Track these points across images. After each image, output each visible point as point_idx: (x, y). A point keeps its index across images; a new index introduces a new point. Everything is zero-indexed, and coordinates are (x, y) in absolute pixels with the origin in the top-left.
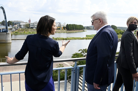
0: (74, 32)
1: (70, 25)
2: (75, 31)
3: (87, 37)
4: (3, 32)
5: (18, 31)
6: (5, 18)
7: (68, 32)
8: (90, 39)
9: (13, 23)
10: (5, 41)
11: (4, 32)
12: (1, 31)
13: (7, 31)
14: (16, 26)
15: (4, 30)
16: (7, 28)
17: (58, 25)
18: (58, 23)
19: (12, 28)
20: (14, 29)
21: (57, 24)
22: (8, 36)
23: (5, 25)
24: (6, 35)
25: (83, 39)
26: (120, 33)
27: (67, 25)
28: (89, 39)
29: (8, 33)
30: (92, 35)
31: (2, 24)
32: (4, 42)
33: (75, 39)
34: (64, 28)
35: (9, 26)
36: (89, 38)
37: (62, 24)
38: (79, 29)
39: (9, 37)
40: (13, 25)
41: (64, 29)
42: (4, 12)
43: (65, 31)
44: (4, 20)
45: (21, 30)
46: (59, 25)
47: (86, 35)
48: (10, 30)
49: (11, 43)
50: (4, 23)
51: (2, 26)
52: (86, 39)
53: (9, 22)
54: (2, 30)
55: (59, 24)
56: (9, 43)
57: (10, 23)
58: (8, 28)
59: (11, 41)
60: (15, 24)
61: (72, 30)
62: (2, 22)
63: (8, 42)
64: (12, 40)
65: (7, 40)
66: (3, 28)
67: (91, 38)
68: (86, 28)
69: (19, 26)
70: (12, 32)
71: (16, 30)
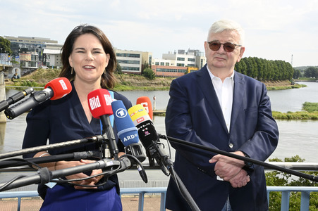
3: (307, 113)
5: (35, 77)
9: (15, 46)
14: (28, 57)
17: (189, 60)
18: (190, 51)
19: (10, 64)
20: (19, 71)
21: (186, 57)
25: (289, 118)
28: (314, 119)
36: (315, 114)
40: (14, 55)
45: (47, 76)
46: (193, 60)
48: (2, 74)
52: (303, 118)
55: (192, 57)
60: (25, 51)
68: (302, 73)
69: (40, 57)
70: (10, 82)
71: (25, 74)
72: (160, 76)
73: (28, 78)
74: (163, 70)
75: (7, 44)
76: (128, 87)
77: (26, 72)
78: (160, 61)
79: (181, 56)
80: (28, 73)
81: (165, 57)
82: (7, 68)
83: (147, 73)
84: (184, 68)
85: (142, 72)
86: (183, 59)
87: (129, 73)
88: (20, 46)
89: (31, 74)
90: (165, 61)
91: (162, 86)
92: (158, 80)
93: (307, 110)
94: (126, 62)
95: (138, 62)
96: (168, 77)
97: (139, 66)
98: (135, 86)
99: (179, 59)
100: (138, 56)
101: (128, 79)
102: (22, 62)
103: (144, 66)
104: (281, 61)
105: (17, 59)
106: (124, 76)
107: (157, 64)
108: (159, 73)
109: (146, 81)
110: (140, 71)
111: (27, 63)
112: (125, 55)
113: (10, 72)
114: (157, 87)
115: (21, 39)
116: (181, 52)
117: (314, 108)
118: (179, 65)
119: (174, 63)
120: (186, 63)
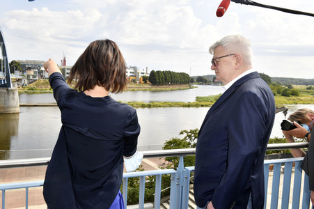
0: (167, 89)
1: (158, 72)
2: (171, 87)
3: (198, 102)
5: (36, 85)
6: (4, 53)
7: (154, 88)
8: (206, 106)
9: (24, 66)
10: (3, 108)
13: (7, 85)
14: (32, 73)
15: (1, 82)
16: (8, 78)
18: (131, 67)
19: (21, 77)
20: (26, 81)
21: (129, 71)
22: (11, 96)
23: (4, 71)
24: (6, 95)
25: (189, 106)
26: (279, 93)
27: (153, 72)
28: (202, 106)
29: (12, 90)
30: (210, 97)
33: (171, 106)
34: (145, 79)
35: (12, 72)
36: (203, 103)
37: (140, 71)
38: (181, 83)
39: (14, 99)
40: (23, 72)
41: (146, 82)
43: (147, 86)
44: (2, 58)
45: (43, 84)
46: (133, 73)
47: (197, 98)
48: (16, 84)
49: (18, 113)
52: (197, 106)
53: (12, 62)
55: (132, 71)
56: (14, 114)
57: (15, 66)
58: (12, 76)
59: (18, 109)
60: (29, 69)
61: (163, 84)
63: (12, 110)
64: (21, 106)
65: (8, 107)
67: (207, 103)
68: (195, 80)
69: (39, 73)
71: (30, 83)
73: (32, 85)
75: (19, 65)
77: (31, 82)
80: (32, 82)
82: (19, 79)
88: (27, 66)
89: (34, 83)
102: (28, 76)
104: (183, 73)
105: (25, 74)
111: (31, 77)
113: (21, 82)
115: (27, 61)
117: (202, 99)
120: (129, 74)
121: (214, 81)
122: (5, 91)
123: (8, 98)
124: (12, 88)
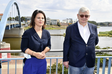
4: (16, 27)
6: (19, 14)
9: (26, 19)
10: (18, 35)
11: (18, 27)
12: (15, 27)
13: (20, 27)
15: (17, 26)
16: (20, 23)
17: (69, 21)
18: (70, 19)
19: (25, 23)
20: (27, 25)
21: (69, 20)
22: (21, 31)
23: (19, 21)
24: (19, 30)
29: (22, 29)
30: (106, 32)
31: (16, 19)
32: (17, 37)
35: (22, 21)
36: (102, 35)
39: (22, 32)
40: (26, 21)
42: (18, 8)
44: (18, 16)
46: (70, 21)
50: (17, 18)
51: (16, 21)
53: (22, 17)
54: (16, 25)
55: (70, 20)
57: (23, 19)
58: (22, 23)
60: (28, 20)
62: (16, 17)
66: (17, 23)
68: (99, 24)
70: (25, 28)
72: (62, 26)
74: (63, 24)
75: (24, 18)
76: (54, 29)
78: (62, 21)
79: (67, 20)
81: (63, 21)
82: (24, 24)
83: (58, 25)
84: (68, 23)
85: (57, 25)
86: (68, 21)
87: (54, 25)
88: (27, 19)
90: (63, 22)
91: (62, 28)
92: (61, 27)
93: (100, 34)
94: (53, 22)
95: (56, 22)
96: (64, 26)
97: (57, 23)
98: (56, 28)
99: (67, 21)
100: (56, 20)
101: (54, 26)
102: (28, 23)
103: (58, 23)
104: (93, 21)
106: (53, 26)
107: (61, 22)
108: (61, 25)
109: (58, 27)
110: (57, 24)
112: (53, 20)
113: (25, 25)
114: (61, 28)
115: (27, 17)
116: (67, 19)
117: (102, 33)
118: (67, 23)
119: (66, 22)
120: (69, 22)
121: (108, 25)
122: (19, 29)
123: (20, 32)
124: (22, 27)
